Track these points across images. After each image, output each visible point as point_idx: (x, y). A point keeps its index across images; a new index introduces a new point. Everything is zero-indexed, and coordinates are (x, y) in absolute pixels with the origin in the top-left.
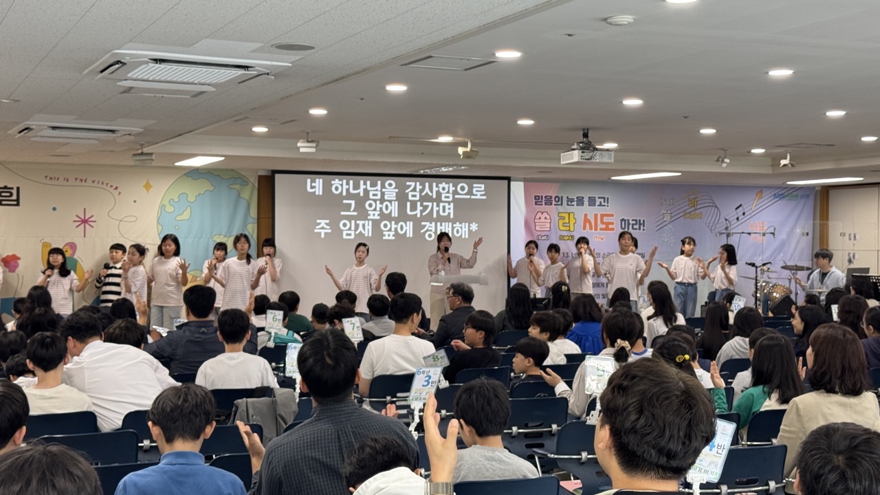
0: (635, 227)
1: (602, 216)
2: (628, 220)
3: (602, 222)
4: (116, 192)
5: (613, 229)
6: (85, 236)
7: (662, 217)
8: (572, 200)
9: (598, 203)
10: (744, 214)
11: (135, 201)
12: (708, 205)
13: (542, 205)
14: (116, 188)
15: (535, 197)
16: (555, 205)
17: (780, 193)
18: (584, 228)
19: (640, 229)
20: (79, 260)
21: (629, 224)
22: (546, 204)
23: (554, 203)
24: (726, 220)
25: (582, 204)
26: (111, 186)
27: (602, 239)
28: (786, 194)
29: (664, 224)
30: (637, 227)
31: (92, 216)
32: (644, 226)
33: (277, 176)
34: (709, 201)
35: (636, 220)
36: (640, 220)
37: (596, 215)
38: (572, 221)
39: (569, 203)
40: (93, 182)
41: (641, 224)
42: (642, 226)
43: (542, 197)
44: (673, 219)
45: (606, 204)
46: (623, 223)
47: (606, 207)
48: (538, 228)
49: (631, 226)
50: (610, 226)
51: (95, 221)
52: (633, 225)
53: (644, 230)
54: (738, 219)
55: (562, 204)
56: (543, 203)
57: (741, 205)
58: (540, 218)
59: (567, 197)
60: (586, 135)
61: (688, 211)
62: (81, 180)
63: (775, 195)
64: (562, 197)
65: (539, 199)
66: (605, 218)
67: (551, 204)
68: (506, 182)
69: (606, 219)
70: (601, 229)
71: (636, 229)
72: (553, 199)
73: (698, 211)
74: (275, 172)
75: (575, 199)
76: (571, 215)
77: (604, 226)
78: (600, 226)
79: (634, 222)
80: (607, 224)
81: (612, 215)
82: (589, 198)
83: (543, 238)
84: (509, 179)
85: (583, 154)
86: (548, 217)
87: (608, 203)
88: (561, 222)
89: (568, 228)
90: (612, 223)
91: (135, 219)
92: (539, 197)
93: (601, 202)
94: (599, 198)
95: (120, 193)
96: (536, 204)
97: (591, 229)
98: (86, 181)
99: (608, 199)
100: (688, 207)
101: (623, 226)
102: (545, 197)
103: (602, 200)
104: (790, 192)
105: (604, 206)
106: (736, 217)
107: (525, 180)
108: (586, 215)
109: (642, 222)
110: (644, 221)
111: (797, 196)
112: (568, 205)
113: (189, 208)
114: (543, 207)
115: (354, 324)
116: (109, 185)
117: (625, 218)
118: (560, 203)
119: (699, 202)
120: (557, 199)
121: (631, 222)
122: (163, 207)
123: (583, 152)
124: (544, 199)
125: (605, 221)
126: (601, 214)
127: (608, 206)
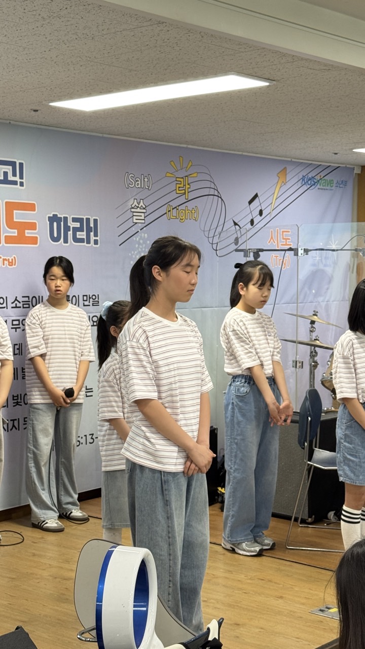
0: (80, 235)
1: (10, 207)
2: (66, 219)
3: (10, 223)
5: (34, 240)
7: (129, 214)
10: (261, 213)
12: (206, 192)
17: (310, 176)
19: (88, 242)
21: (67, 228)
24: (235, 224)
27: (11, 264)
28: (319, 178)
29: (134, 230)
30: (81, 235)
32: (96, 235)
34: (208, 184)
35: (80, 220)
36: (88, 220)
41: (89, 228)
42: (92, 234)
44: (148, 220)
45: (17, 179)
46: (55, 224)
47: (18, 186)
49: (70, 233)
50: (28, 233)
52: (75, 230)
53: (96, 242)
54: (252, 222)
57: (256, 196)
61: (174, 204)
63: (303, 178)
66: (15, 212)
69: (19, 216)
70: (8, 240)
71: (82, 240)
73: (190, 205)
77: (14, 233)
78: (6, 231)
79: (78, 225)
80: (23, 227)
81: (31, 207)
87: (21, 177)
90: (32, 226)
93: (6, 174)
94: (2, 163)
99: (21, 165)
100: (174, 195)
101: (55, 235)
103: (9, 169)
104: (322, 174)
105: (15, 183)
106: (250, 218)
109: (92, 225)
110: (95, 221)
111: (331, 182)
117: (59, 216)
119: (193, 187)
121: (72, 225)
125: (15, 220)
126: (6, 202)
127: (22, 184)
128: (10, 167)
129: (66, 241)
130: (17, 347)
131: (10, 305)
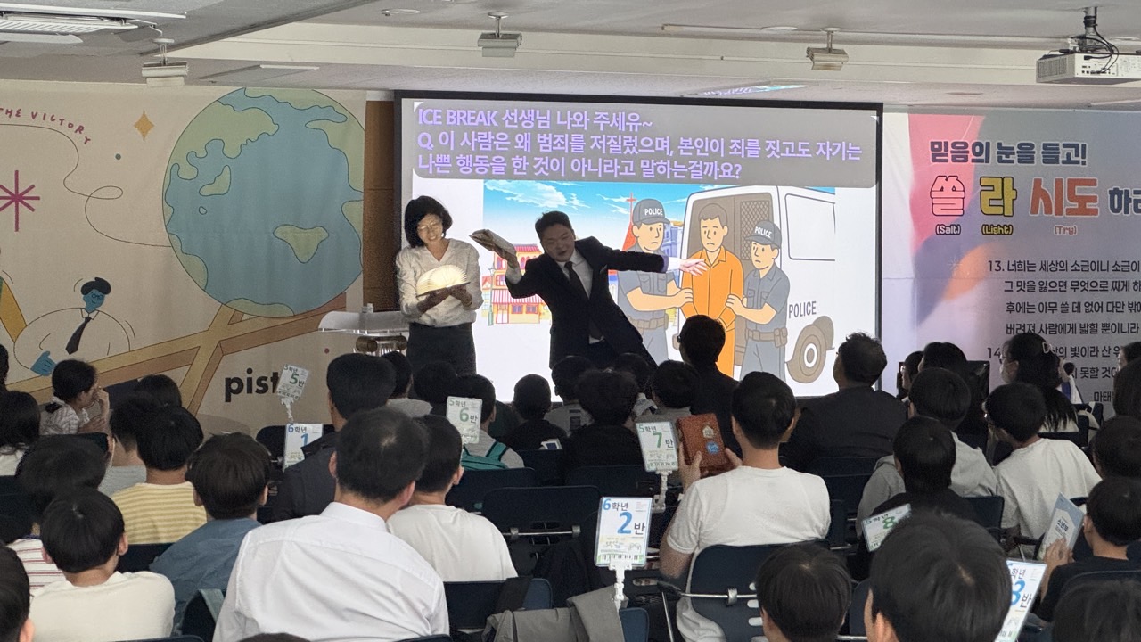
0: (1140, 206)
1: (1072, 183)
2: (1127, 192)
3: (1072, 197)
4: (79, 138)
5: (1095, 212)
6: (17, 229)
8: (1009, 151)
9: (1062, 157)
11: (118, 157)
13: (947, 161)
14: (80, 129)
15: (933, 144)
16: (973, 161)
18: (1035, 210)
20: (7, 280)
21: (1128, 200)
22: (954, 160)
23: (971, 156)
25: (1031, 160)
26: (70, 125)
27: (1071, 232)
31: (33, 187)
33: (405, 101)
37: (1059, 182)
38: (1009, 195)
39: (1004, 157)
40: (34, 117)
43: (946, 143)
45: (1080, 159)
46: (1116, 197)
47: (1081, 165)
48: (937, 210)
49: (1131, 205)
50: (1089, 205)
51: (38, 198)
52: (1136, 202)
55: (987, 161)
56: (950, 158)
58: (942, 189)
59: (1000, 144)
60: (1089, 22)
62: (9, 113)
64: (988, 144)
65: (940, 149)
66: (1077, 187)
67: (966, 160)
68: (873, 115)
69: (1079, 191)
70: (1070, 211)
72: (970, 149)
74: (401, 94)
75: (1016, 150)
76: (1008, 182)
77: (1076, 205)
78: (1067, 204)
79: (1139, 196)
80: (1083, 200)
81: (1093, 183)
82: (1045, 146)
83: (949, 230)
84: (878, 107)
85: (1087, 63)
86: (959, 187)
87: (1084, 157)
88: (987, 196)
89: (1000, 210)
90: (1093, 199)
91: (117, 193)
92: (940, 144)
93: (1069, 155)
94: (1065, 146)
95: (87, 140)
96: (934, 160)
97: (1048, 211)
98: (18, 115)
99: (1084, 146)
101: (1116, 206)
102: (954, 145)
103: (1072, 151)
105: (1077, 162)
107: (912, 110)
108: (1038, 182)
112: (1000, 160)
113: (227, 169)
114: (950, 167)
115: (660, 434)
116: (66, 123)
117: (1120, 189)
118: (983, 157)
120: (977, 149)
121: (1133, 197)
122: (176, 167)
123: (1086, 58)
124: (950, 148)
125: (1077, 194)
126: (1069, 180)
127: (1084, 163)
128: (1074, 149)
129: (1127, 211)
130: (1075, 305)
131: (1069, 268)
